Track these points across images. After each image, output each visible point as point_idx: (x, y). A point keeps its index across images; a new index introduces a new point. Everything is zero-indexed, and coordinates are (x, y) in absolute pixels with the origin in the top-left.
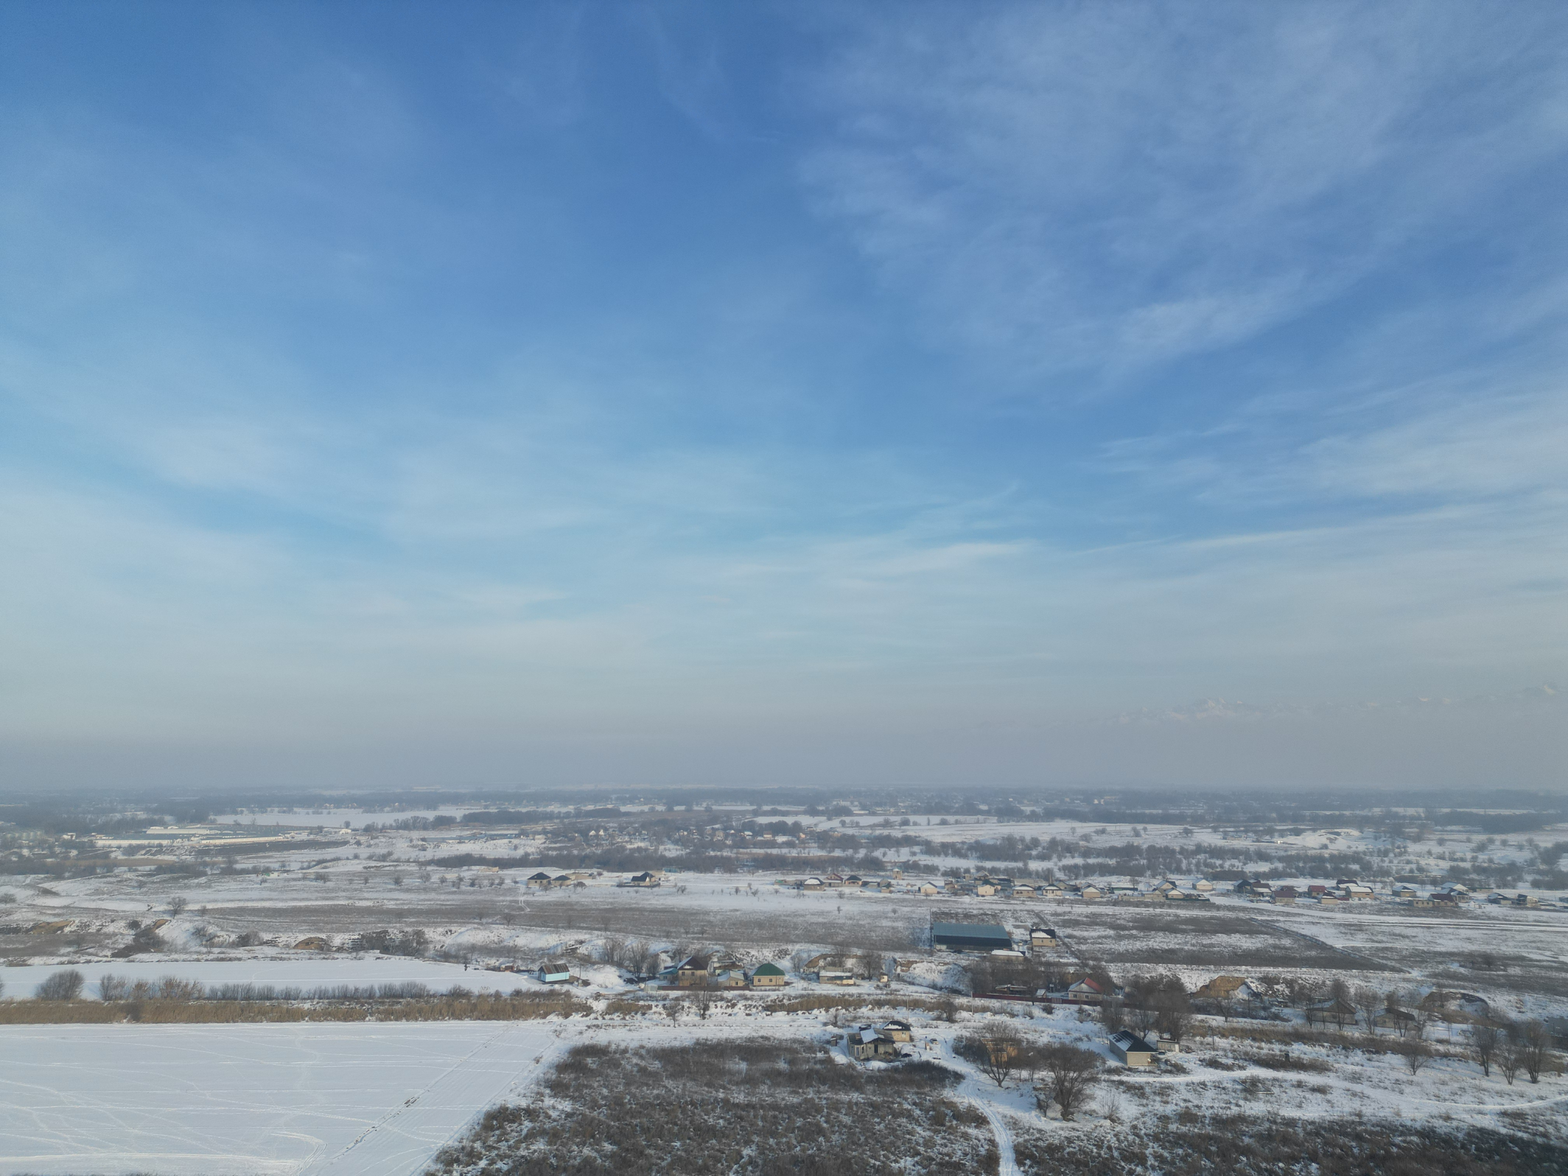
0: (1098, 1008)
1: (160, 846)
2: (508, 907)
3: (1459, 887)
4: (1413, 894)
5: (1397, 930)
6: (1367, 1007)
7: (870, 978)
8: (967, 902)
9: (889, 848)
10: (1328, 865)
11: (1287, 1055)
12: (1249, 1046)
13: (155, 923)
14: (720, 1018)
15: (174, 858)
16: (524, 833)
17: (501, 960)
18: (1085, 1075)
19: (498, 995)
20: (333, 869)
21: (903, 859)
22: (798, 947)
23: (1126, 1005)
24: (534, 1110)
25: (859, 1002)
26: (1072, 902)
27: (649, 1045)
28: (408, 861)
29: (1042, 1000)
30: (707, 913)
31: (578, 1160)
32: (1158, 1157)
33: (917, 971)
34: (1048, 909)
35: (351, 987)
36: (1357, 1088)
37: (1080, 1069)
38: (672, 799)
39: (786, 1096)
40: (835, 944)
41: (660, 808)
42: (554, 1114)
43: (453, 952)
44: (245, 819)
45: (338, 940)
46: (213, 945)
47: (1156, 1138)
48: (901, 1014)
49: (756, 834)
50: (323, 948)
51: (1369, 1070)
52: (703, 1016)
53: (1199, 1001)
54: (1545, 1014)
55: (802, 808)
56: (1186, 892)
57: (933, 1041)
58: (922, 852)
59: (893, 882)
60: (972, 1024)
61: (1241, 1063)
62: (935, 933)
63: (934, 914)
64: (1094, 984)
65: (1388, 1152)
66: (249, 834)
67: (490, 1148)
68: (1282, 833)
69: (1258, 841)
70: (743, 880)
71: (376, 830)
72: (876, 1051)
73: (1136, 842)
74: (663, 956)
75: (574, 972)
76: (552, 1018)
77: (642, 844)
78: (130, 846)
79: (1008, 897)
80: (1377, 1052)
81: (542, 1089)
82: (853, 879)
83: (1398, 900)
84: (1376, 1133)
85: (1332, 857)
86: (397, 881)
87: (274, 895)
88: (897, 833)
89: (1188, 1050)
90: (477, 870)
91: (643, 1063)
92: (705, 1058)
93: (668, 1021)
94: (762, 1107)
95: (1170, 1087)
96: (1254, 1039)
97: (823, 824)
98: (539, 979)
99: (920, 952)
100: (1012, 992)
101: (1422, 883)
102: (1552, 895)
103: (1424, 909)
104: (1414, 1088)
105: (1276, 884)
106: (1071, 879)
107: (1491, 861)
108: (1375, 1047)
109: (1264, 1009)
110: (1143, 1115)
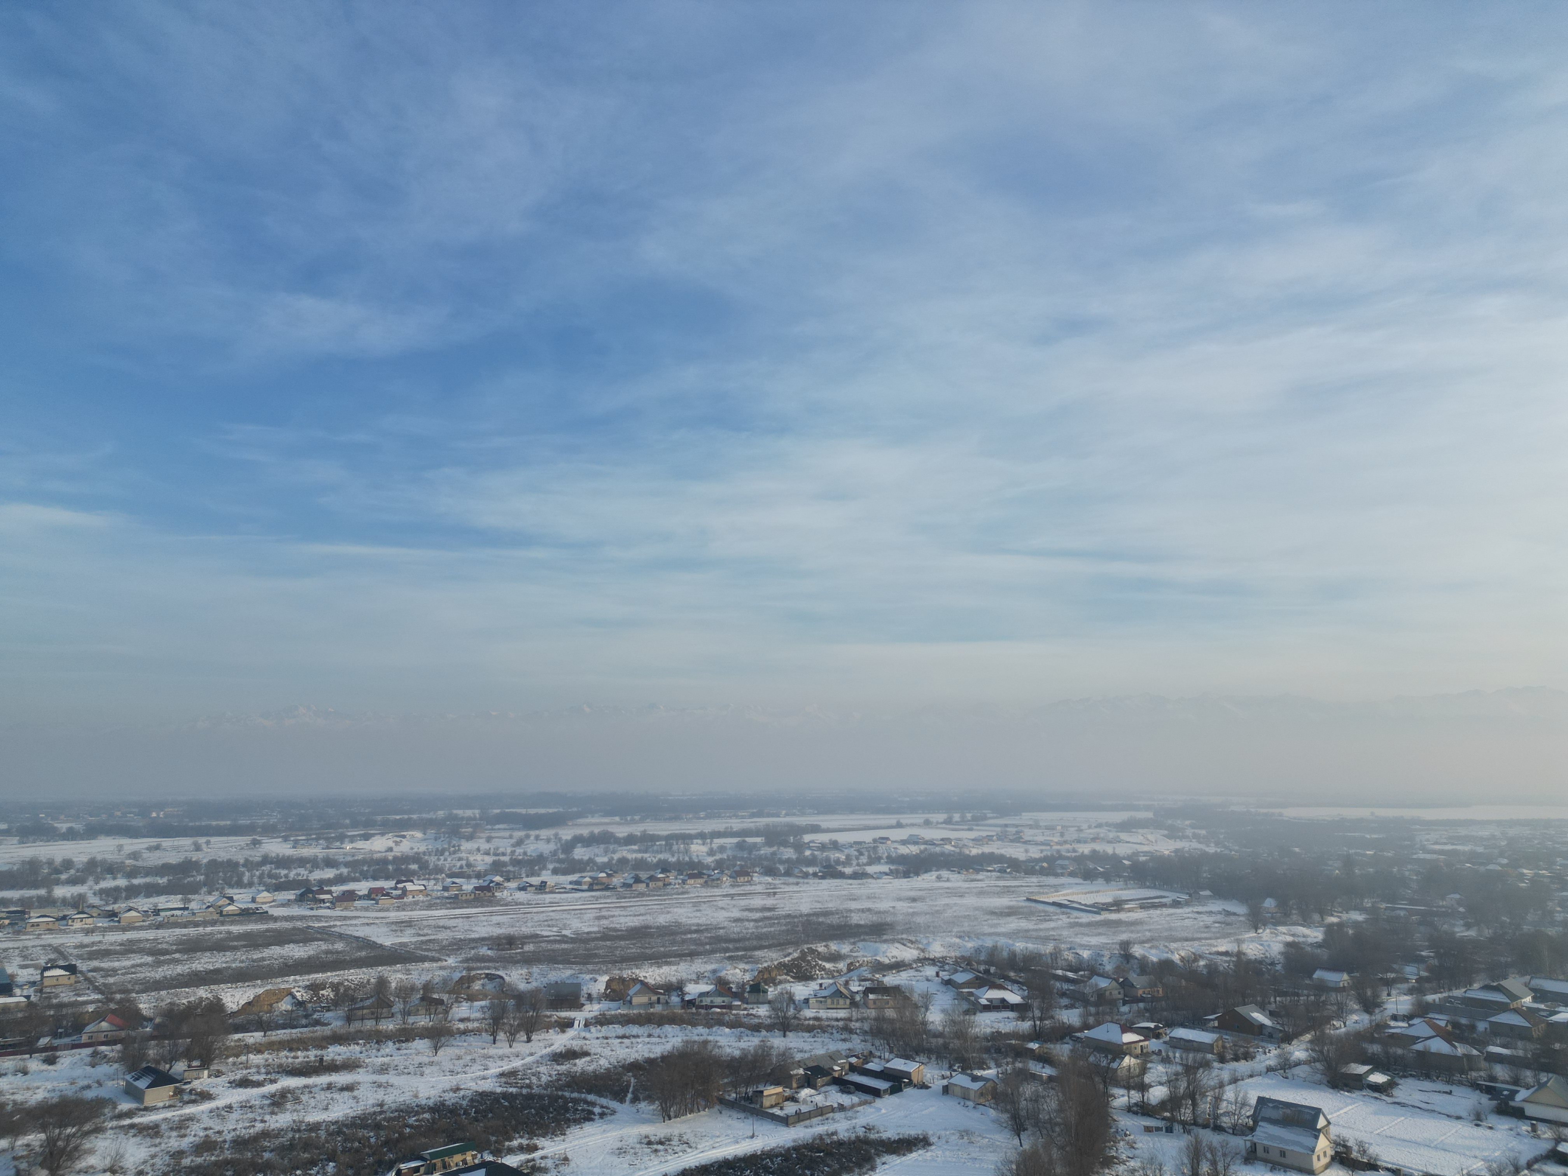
0: (118, 1047)
3: (498, 879)
4: (460, 888)
5: (441, 923)
6: (404, 998)
10: (390, 867)
11: (322, 1060)
12: (285, 1057)
18: (87, 1127)
23: (153, 1038)
26: (105, 930)
29: (44, 1050)
34: (70, 940)
36: (383, 1078)
37: (80, 1123)
51: (397, 1059)
53: (239, 1020)
54: (545, 981)
56: (243, 906)
61: (273, 1077)
64: (118, 1021)
65: (401, 1134)
68: (352, 839)
69: (328, 848)
73: (195, 856)
79: (17, 933)
80: (407, 1041)
83: (446, 894)
84: (394, 1119)
85: (396, 860)
89: (218, 1074)
95: (191, 1118)
96: (291, 1050)
101: (469, 877)
102: (565, 880)
103: (467, 901)
104: (434, 1068)
105: (337, 889)
106: (107, 904)
107: (525, 853)
108: (405, 1036)
109: (306, 1016)
110: (154, 1156)
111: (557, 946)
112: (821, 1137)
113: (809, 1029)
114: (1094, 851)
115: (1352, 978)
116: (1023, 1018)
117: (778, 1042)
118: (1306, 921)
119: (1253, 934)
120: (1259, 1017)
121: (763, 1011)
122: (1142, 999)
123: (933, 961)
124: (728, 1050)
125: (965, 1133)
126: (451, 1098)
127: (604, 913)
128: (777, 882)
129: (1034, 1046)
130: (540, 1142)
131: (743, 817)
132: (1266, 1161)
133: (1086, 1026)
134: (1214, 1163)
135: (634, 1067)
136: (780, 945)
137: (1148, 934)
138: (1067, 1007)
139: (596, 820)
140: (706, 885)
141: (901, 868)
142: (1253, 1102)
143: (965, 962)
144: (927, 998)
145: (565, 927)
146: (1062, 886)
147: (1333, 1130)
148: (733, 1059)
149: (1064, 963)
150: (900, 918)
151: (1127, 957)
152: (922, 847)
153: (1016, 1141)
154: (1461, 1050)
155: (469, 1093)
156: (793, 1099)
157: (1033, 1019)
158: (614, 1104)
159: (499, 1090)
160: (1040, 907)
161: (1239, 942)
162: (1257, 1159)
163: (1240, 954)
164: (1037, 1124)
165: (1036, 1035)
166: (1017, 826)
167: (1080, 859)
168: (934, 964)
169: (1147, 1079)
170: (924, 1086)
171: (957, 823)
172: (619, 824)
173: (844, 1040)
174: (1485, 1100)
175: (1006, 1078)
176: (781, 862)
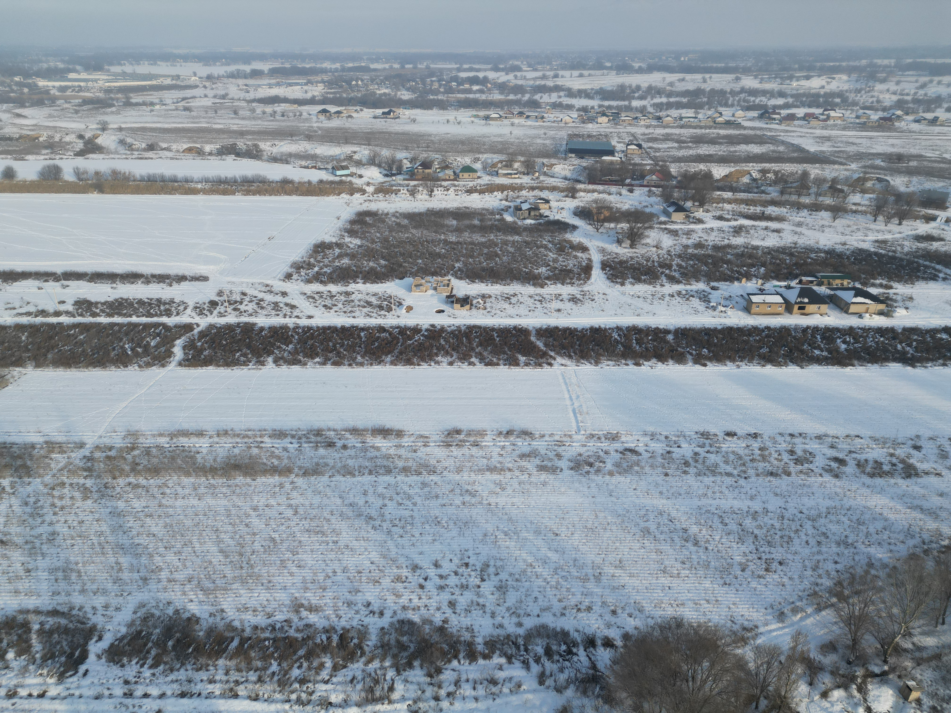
0: (660, 189)
1: (80, 86)
2: (307, 130)
3: (899, 113)
4: (868, 117)
5: (851, 140)
6: (818, 185)
7: (528, 174)
8: (591, 128)
9: (544, 93)
10: (821, 100)
11: (763, 213)
12: (743, 208)
13: (94, 136)
14: (440, 197)
15: (91, 95)
16: (309, 82)
17: (309, 162)
18: (646, 225)
19: (309, 182)
20: (193, 104)
21: (553, 100)
22: (485, 156)
23: (676, 187)
24: (340, 244)
25: (521, 188)
26: (655, 127)
27: (401, 211)
28: (239, 99)
29: (628, 185)
30: (430, 135)
31: (367, 268)
32: (678, 265)
33: (556, 170)
34: (639, 131)
35: (223, 176)
36: (798, 229)
37: (644, 222)
38: (404, 59)
39: (478, 238)
40: (508, 154)
41: (396, 66)
42: (352, 246)
43: (279, 156)
44: (128, 69)
45: (208, 148)
46: (133, 150)
47: (679, 256)
48: (545, 194)
49: (459, 84)
50: (200, 153)
51: (809, 220)
52: (431, 196)
53: (720, 184)
54: (921, 187)
55: (490, 66)
56: (727, 119)
57: (562, 208)
58: (566, 96)
59: (545, 115)
60: (586, 199)
61: (736, 217)
62: (569, 147)
63: (569, 135)
64: (660, 176)
65: (805, 261)
66: (134, 80)
67: (319, 262)
68: (798, 79)
69: (781, 84)
70: (451, 114)
71: (214, 78)
72: (529, 214)
73: (703, 86)
74: (405, 161)
75: (353, 169)
76: (343, 195)
77: (386, 91)
78: (61, 86)
79: (616, 124)
80: (816, 211)
81: (343, 233)
82: (521, 114)
83: (858, 121)
84: (802, 253)
85: (826, 95)
86: (236, 113)
87: (161, 119)
88: (550, 83)
89: (708, 211)
90: (284, 106)
91: (398, 221)
92: (433, 218)
93: (410, 198)
94: (465, 243)
95: (693, 231)
96: (747, 205)
97: (502, 77)
98: (332, 173)
99: (559, 158)
100: (611, 181)
101: (877, 110)
103: (872, 127)
104: (831, 229)
105: (784, 112)
106: (657, 112)
107: (926, 95)
108: (815, 208)
109: (757, 188)
110: (675, 245)
111: (936, 165)
126: (839, 248)
130: (895, 285)
145: (946, 151)
155: (852, 248)
159: (873, 250)
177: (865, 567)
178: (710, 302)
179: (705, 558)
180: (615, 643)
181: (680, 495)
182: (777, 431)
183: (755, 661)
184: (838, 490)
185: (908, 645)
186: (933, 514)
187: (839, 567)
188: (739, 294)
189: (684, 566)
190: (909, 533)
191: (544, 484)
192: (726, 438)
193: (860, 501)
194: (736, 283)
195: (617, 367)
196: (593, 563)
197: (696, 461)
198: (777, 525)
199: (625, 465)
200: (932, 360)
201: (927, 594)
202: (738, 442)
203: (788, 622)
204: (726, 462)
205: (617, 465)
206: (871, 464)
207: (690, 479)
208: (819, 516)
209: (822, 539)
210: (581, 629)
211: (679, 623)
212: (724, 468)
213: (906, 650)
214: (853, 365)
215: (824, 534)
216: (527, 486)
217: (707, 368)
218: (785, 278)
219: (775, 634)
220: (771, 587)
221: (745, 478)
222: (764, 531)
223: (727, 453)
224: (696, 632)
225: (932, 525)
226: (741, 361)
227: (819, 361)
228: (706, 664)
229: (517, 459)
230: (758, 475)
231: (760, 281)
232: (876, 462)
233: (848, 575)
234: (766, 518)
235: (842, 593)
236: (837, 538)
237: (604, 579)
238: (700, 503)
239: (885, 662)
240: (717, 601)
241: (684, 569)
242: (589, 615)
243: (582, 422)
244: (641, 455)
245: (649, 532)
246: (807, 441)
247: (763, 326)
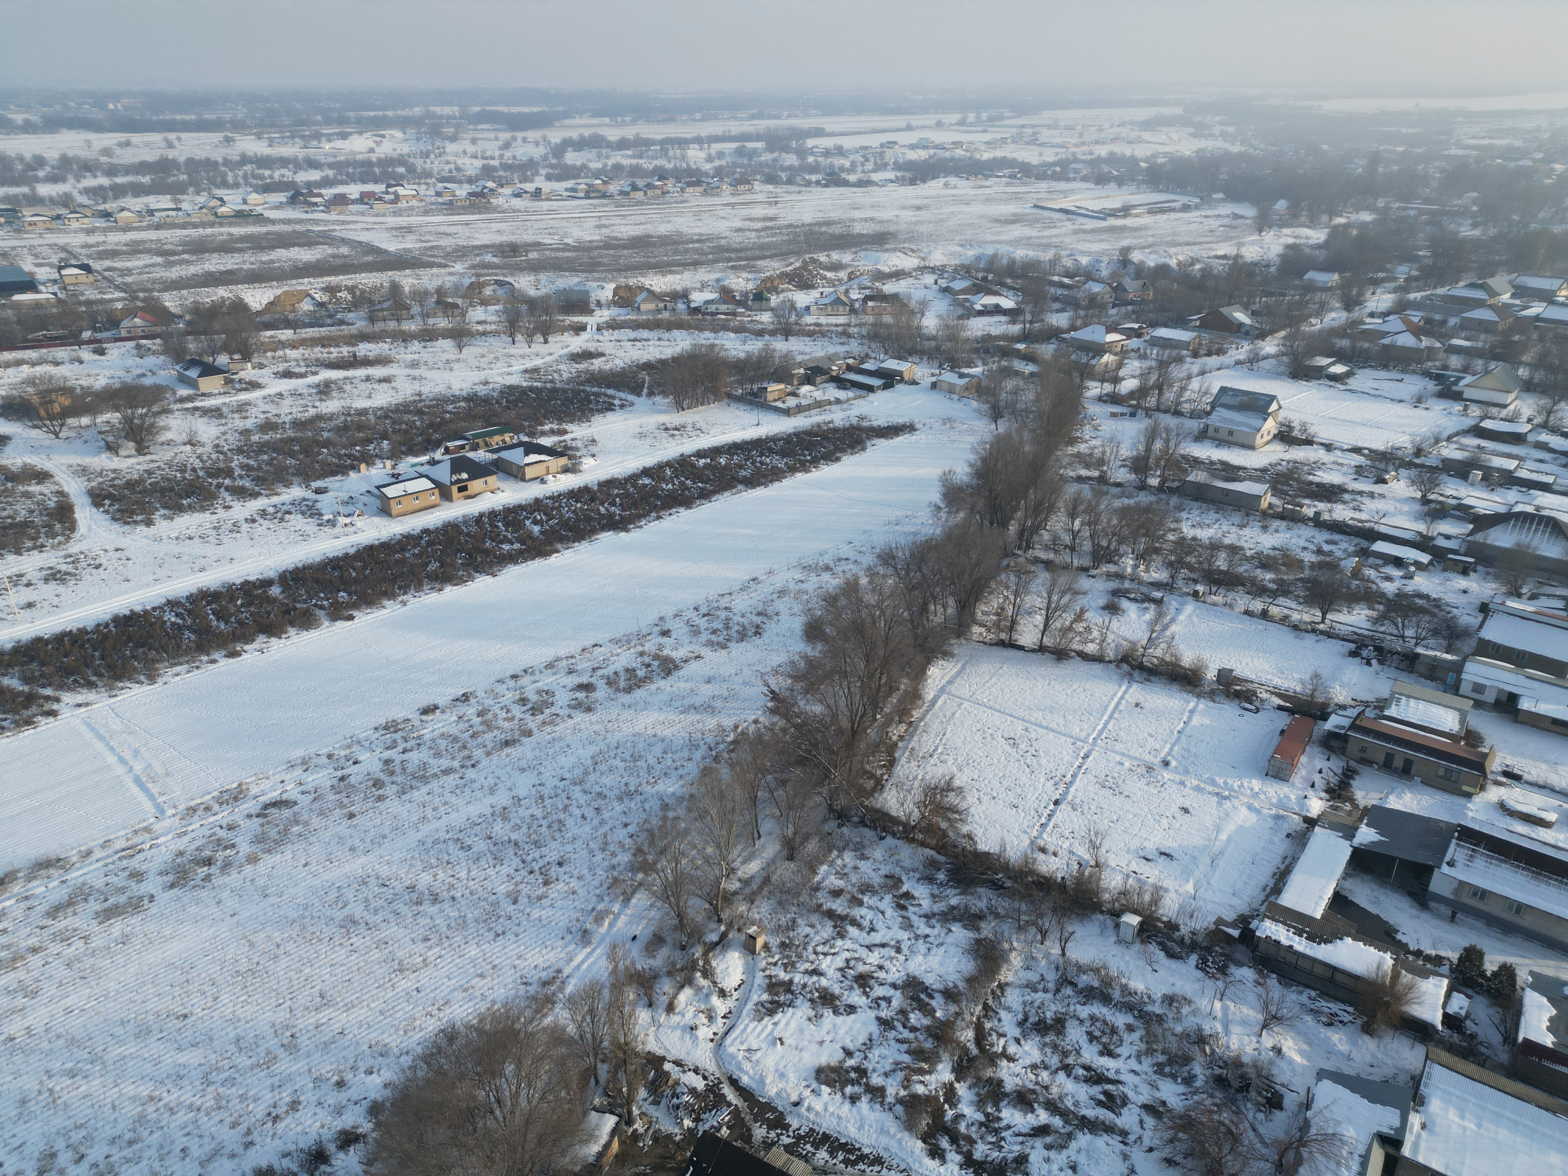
0: (158, 341)
3: (491, 184)
4: (453, 194)
5: (442, 229)
6: (420, 302)
10: (376, 170)
11: (355, 355)
12: (318, 352)
18: (155, 409)
23: (189, 333)
26: (104, 230)
29: (90, 342)
32: (242, 466)
34: (75, 240)
36: (416, 372)
37: (149, 404)
47: (240, 451)
51: (425, 356)
53: (266, 318)
54: (554, 288)
56: (237, 208)
61: (313, 369)
64: (149, 317)
65: (442, 418)
68: (329, 138)
69: (306, 147)
73: (171, 154)
79: (18, 231)
80: (431, 340)
83: (440, 200)
84: (433, 406)
85: (381, 162)
89: (261, 366)
95: (248, 404)
96: (323, 346)
100: (51, 339)
101: (460, 182)
102: (560, 186)
103: (463, 207)
104: (461, 364)
105: (329, 192)
106: (97, 204)
107: (514, 157)
108: (428, 336)
109: (330, 316)
110: (224, 434)
111: (561, 254)
112: (819, 425)
113: (810, 334)
114: (1112, 153)
115: (1342, 278)
116: (1013, 322)
117: (780, 345)
118: (1313, 223)
119: (1255, 237)
120: (1241, 317)
121: (766, 318)
122: (1132, 303)
123: (933, 270)
124: (734, 353)
125: (948, 421)
126: (482, 390)
127: (604, 222)
128: (779, 190)
129: (1021, 346)
130: (569, 427)
131: (742, 119)
132: (1214, 439)
133: (1074, 328)
134: (1167, 441)
135: (648, 366)
136: (782, 254)
137: (1150, 239)
138: (1058, 311)
139: (585, 121)
140: (705, 193)
141: (907, 175)
142: (1215, 390)
143: (964, 270)
144: (924, 305)
145: (566, 235)
146: (1072, 191)
147: (1282, 414)
148: (739, 361)
149: (1062, 270)
150: (903, 227)
151: (1125, 262)
152: (932, 152)
153: (993, 427)
154: (1425, 342)
155: (498, 386)
156: (794, 394)
157: (1024, 322)
158: (632, 398)
159: (525, 384)
160: (1046, 213)
161: (1240, 245)
162: (1206, 437)
163: (1238, 256)
164: (1014, 412)
165: (1025, 337)
166: (1034, 126)
167: (1095, 163)
168: (933, 272)
169: (1121, 373)
170: (914, 383)
171: (971, 124)
172: (611, 126)
173: (843, 344)
174: (1431, 386)
175: (991, 376)
176: (783, 169)
177: (660, 814)
178: (321, 515)
179: (456, 914)
180: (360, 1130)
181: (385, 837)
182: (494, 679)
183: (573, 1020)
184: (597, 727)
185: (735, 885)
186: (708, 708)
187: (631, 829)
188: (364, 490)
189: (429, 943)
190: (693, 745)
191: (124, 940)
192: (424, 718)
193: (627, 730)
194: (352, 474)
195: (196, 672)
196: (273, 1025)
197: (392, 773)
198: (538, 813)
199: (273, 834)
200: (644, 516)
201: (733, 810)
202: (444, 716)
203: (596, 939)
204: (438, 755)
205: (259, 839)
206: (622, 675)
207: (393, 806)
208: (586, 773)
209: (600, 801)
210: (292, 1148)
211: (450, 1035)
212: (437, 765)
213: (735, 893)
214: (557, 551)
215: (600, 794)
216: (88, 962)
217: (356, 621)
218: (424, 451)
219: (585, 966)
220: (558, 904)
221: (473, 766)
222: (524, 829)
223: (433, 740)
224: (480, 1031)
225: (711, 722)
226: (405, 593)
227: (513, 558)
228: (509, 1069)
229: (45, 922)
230: (488, 754)
231: (389, 463)
232: (627, 670)
233: (645, 834)
234: (521, 810)
235: (646, 860)
236: (616, 792)
237: (304, 1042)
238: (419, 836)
239: (720, 921)
240: (494, 967)
241: (430, 948)
242: (298, 1114)
243: (162, 794)
244: (296, 803)
245: (354, 922)
246: (537, 678)
247: (418, 531)
